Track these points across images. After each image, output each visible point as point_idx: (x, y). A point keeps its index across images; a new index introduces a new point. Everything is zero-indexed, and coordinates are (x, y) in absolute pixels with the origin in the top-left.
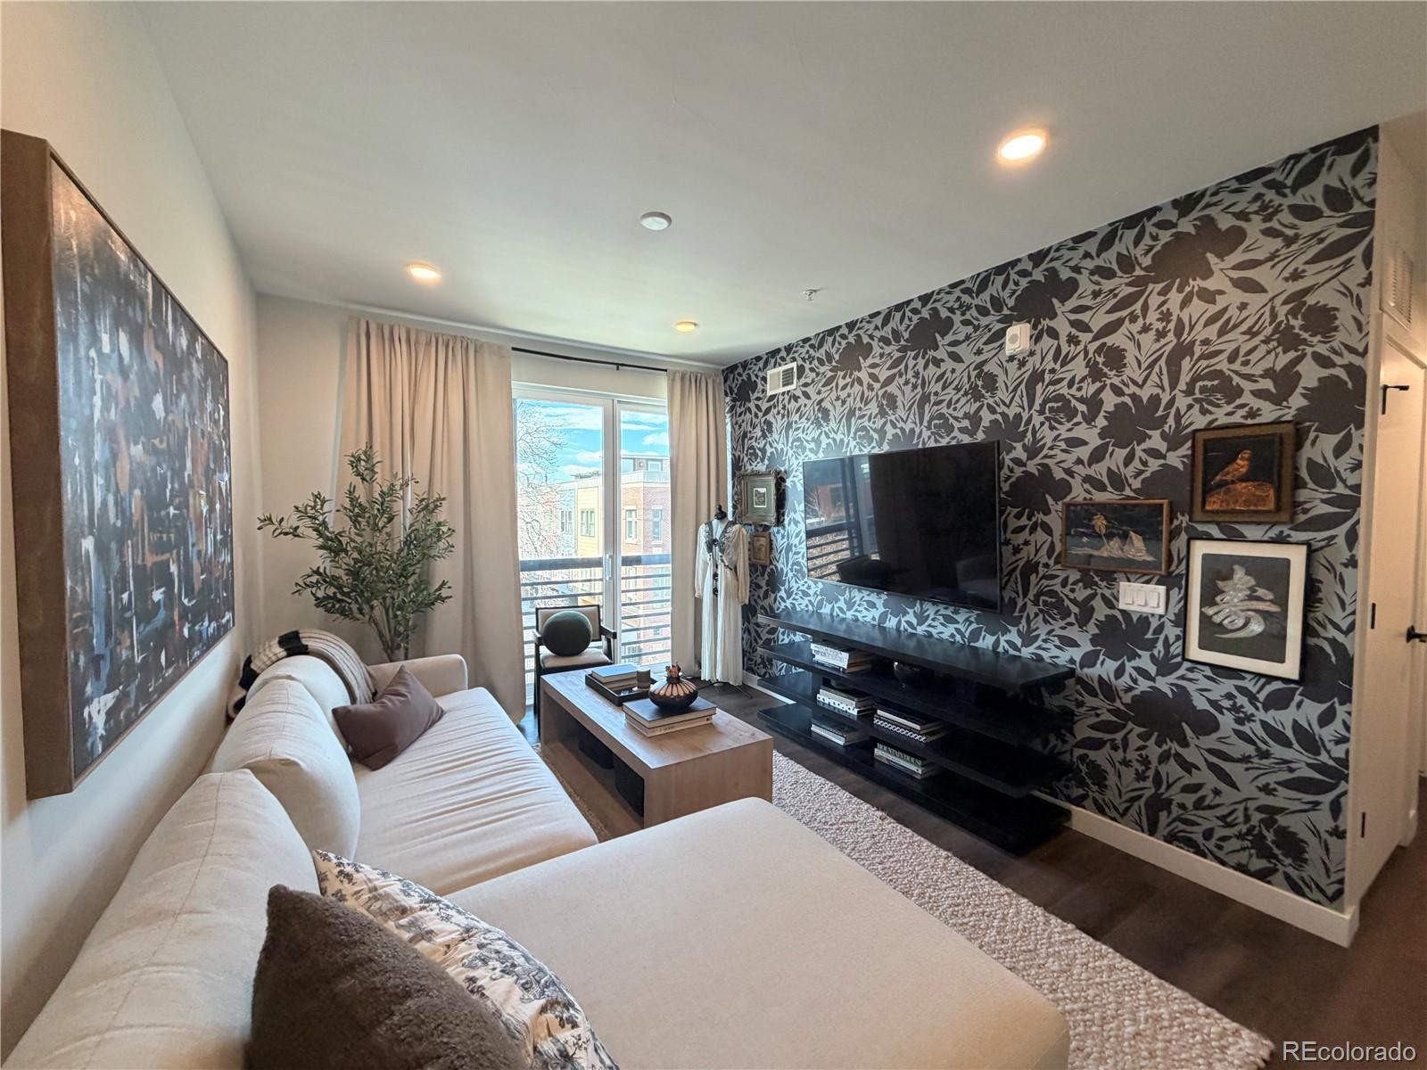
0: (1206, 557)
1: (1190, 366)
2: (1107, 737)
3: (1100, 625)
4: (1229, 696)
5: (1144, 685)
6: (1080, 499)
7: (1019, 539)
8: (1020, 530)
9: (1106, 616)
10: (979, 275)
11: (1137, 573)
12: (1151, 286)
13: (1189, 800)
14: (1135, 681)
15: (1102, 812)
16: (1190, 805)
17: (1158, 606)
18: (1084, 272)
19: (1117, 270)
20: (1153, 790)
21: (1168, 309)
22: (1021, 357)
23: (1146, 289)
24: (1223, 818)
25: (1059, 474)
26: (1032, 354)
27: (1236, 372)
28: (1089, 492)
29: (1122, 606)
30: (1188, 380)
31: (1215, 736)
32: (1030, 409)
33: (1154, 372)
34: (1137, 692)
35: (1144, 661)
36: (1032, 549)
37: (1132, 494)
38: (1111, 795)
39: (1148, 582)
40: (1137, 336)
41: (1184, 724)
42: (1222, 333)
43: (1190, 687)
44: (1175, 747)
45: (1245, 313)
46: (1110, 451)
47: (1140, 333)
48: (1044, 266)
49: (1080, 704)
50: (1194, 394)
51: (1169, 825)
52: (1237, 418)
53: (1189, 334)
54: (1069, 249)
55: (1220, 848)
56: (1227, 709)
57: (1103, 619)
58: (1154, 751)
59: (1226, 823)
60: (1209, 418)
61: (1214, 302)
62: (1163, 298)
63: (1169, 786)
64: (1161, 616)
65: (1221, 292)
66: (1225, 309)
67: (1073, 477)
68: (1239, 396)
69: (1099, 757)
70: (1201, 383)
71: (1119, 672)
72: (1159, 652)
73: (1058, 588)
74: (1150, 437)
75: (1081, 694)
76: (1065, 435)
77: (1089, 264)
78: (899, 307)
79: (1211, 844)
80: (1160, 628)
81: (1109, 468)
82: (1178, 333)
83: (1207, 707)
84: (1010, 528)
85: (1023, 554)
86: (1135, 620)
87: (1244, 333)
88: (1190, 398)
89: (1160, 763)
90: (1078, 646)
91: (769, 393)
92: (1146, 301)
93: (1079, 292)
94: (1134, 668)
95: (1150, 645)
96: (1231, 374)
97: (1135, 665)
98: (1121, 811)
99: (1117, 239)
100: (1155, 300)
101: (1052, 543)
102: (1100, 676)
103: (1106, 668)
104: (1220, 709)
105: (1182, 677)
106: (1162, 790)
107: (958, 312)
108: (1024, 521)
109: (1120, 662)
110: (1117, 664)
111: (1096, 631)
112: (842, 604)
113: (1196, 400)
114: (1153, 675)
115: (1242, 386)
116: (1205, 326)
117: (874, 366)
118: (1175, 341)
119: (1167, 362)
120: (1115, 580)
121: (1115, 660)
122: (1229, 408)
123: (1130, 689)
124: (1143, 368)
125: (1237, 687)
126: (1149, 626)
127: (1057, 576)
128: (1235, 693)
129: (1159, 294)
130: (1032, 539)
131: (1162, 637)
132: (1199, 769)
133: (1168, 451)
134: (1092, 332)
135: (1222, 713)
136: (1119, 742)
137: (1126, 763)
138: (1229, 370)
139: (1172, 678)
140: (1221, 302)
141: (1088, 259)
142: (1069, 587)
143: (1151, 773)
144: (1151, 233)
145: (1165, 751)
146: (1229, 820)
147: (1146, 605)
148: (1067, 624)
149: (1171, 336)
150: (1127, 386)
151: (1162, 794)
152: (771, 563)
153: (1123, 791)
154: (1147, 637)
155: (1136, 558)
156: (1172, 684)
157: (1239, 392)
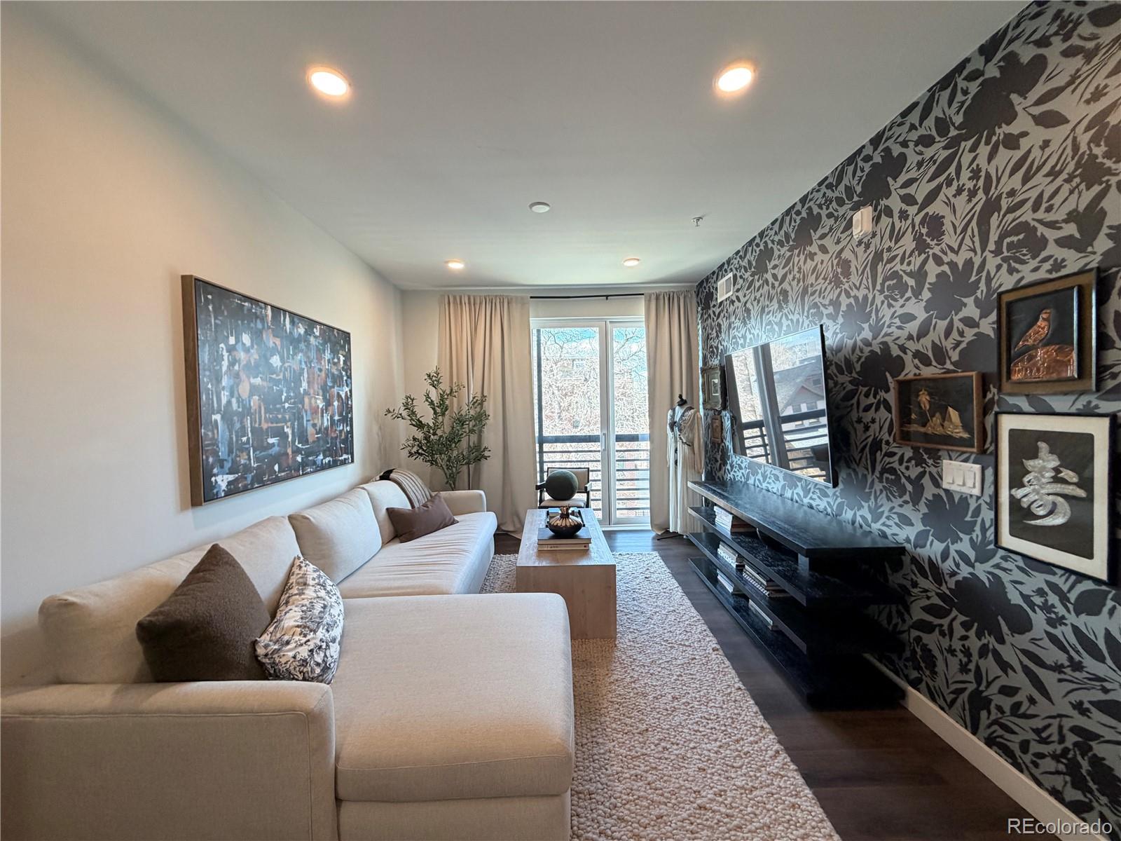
0: (1013, 432)
1: (997, 223)
2: (937, 621)
3: (929, 504)
4: (1040, 592)
5: (965, 571)
6: (911, 376)
7: (867, 417)
8: (867, 409)
9: (934, 495)
10: (837, 168)
11: (957, 451)
12: (963, 144)
13: (1007, 703)
14: (957, 565)
15: (933, 700)
16: (1007, 709)
17: (974, 487)
18: (911, 145)
19: (936, 136)
20: (974, 686)
21: (978, 165)
22: (865, 240)
23: (959, 149)
24: (1037, 731)
25: (895, 352)
26: (874, 235)
27: (1040, 221)
28: (918, 368)
29: (945, 486)
30: (996, 239)
31: (1029, 635)
32: (874, 289)
33: (967, 235)
34: (959, 578)
35: (964, 546)
36: (877, 426)
37: (952, 367)
38: (940, 682)
39: (966, 461)
40: (953, 200)
41: (999, 618)
42: (1025, 180)
43: (1005, 578)
44: (991, 640)
45: (1048, 151)
46: (933, 323)
47: (955, 196)
48: (881, 148)
49: (915, 585)
50: (1003, 253)
51: (989, 726)
52: (1042, 274)
53: (996, 188)
54: (898, 125)
55: (1036, 765)
56: (1039, 606)
57: (931, 498)
58: (975, 644)
59: (1040, 737)
60: (1016, 276)
61: (1017, 147)
62: (974, 154)
63: (989, 684)
64: (978, 498)
65: (1024, 134)
66: (1029, 151)
67: (906, 353)
68: (1044, 248)
69: (930, 640)
70: (1008, 240)
71: (945, 555)
72: (977, 536)
73: (896, 465)
74: (965, 305)
75: (915, 574)
76: (900, 312)
77: (914, 136)
78: (788, 212)
79: (1027, 758)
80: (977, 511)
81: (933, 341)
82: (987, 191)
83: (1020, 602)
84: (862, 406)
85: (871, 432)
86: (956, 500)
87: (1047, 175)
88: (999, 258)
89: (980, 658)
90: (912, 525)
91: (719, 301)
92: (959, 161)
93: (907, 166)
94: (956, 551)
95: (969, 529)
96: (1037, 225)
97: (958, 549)
98: (949, 701)
99: (935, 104)
100: (966, 159)
101: (892, 420)
102: (929, 557)
103: (933, 549)
104: (1032, 605)
105: (997, 566)
106: (982, 688)
107: (824, 207)
108: (871, 400)
109: (945, 544)
110: (943, 546)
111: (926, 510)
112: (760, 476)
113: (1004, 260)
114: (973, 561)
115: (1047, 236)
116: (1010, 176)
117: (775, 267)
118: (984, 198)
119: (978, 224)
120: (939, 458)
121: (942, 542)
122: (1034, 263)
123: (953, 574)
124: (958, 232)
125: (1047, 582)
126: (968, 508)
127: (895, 454)
128: (1046, 589)
129: (970, 151)
130: (877, 417)
131: (979, 520)
132: (1015, 671)
133: (980, 319)
134: (917, 204)
135: (1034, 611)
136: (945, 628)
137: (952, 651)
138: (1034, 219)
139: (988, 566)
140: (1025, 144)
141: (914, 131)
142: (905, 464)
143: (972, 666)
144: (962, 89)
145: (984, 645)
146: (1044, 735)
147: (964, 484)
148: (903, 502)
149: (981, 194)
150: (945, 254)
151: (982, 692)
152: (722, 441)
153: (950, 682)
154: (966, 519)
155: (954, 435)
156: (989, 573)
157: (1044, 242)
